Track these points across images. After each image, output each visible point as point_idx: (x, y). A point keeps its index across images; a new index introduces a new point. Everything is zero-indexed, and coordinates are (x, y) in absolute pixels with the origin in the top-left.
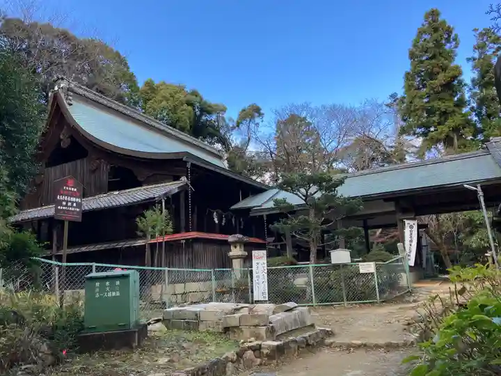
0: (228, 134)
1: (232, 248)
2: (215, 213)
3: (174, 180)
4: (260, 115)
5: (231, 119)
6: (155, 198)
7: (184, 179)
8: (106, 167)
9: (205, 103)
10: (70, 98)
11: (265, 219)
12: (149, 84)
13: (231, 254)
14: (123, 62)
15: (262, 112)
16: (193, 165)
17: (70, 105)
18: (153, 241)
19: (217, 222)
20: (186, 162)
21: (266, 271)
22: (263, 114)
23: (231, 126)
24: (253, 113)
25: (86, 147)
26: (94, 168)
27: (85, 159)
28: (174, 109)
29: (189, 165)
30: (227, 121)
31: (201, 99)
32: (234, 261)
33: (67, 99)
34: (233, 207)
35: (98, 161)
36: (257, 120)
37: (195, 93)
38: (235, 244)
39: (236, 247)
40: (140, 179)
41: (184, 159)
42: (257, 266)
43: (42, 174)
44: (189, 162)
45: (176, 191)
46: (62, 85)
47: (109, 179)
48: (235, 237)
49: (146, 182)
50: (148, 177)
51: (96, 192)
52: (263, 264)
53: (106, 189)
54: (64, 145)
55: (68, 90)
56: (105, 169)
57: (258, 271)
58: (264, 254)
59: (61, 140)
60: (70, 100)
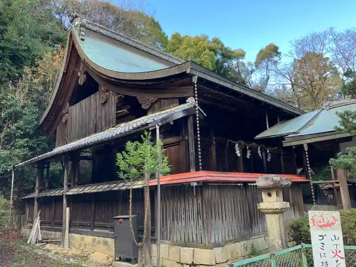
0: (248, 78)
1: (264, 196)
2: (237, 145)
3: (180, 104)
4: (278, 54)
5: (250, 64)
6: (147, 124)
7: (191, 102)
9: (226, 49)
10: (83, 33)
11: (306, 149)
12: (176, 37)
13: (262, 206)
14: (156, 25)
15: (279, 51)
17: (83, 40)
18: (153, 183)
19: (239, 155)
21: (342, 254)
22: (280, 53)
23: (250, 69)
24: (271, 53)
25: (98, 81)
26: (104, 101)
27: (97, 93)
28: (198, 54)
29: (195, 80)
30: (247, 65)
31: (223, 45)
32: (268, 217)
33: (80, 35)
34: (258, 136)
35: (107, 93)
36: (276, 58)
37: (216, 41)
38: (269, 190)
39: (270, 195)
40: (144, 107)
41: (188, 71)
42: (322, 241)
43: (67, 113)
44: (194, 75)
45: (181, 115)
46: (77, 23)
47: (117, 111)
48: (267, 179)
49: (151, 110)
50: (153, 104)
51: (106, 126)
52: (333, 238)
53: (114, 122)
54: (81, 82)
55: (81, 26)
56: (113, 100)
57: (324, 252)
58: (334, 218)
59: (78, 77)
60: (83, 36)
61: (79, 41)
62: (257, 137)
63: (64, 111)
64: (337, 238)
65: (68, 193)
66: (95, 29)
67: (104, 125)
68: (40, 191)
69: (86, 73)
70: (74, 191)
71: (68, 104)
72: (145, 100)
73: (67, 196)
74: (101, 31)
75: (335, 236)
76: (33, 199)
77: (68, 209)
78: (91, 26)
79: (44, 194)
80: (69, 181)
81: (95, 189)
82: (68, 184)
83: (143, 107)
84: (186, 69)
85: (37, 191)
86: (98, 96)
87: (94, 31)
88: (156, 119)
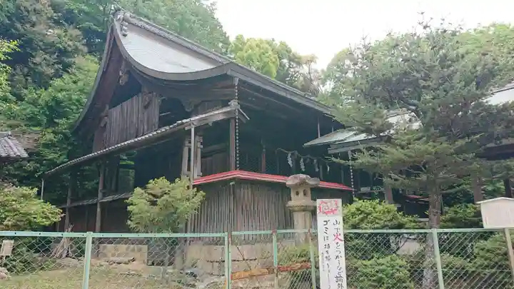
1: (293, 195)
2: (290, 155)
7: (234, 104)
8: (158, 100)
10: (125, 28)
13: (291, 203)
20: (232, 77)
21: (342, 237)
26: (146, 103)
27: (140, 94)
29: (236, 82)
32: (295, 214)
33: (122, 30)
34: (307, 144)
35: (150, 95)
38: (297, 188)
39: (297, 194)
40: (188, 109)
41: (229, 73)
42: (326, 226)
43: (106, 116)
44: (235, 77)
45: (221, 117)
46: (118, 16)
47: (160, 113)
48: (296, 178)
50: (196, 106)
51: (148, 130)
52: (335, 223)
53: (157, 125)
54: (122, 82)
55: (123, 20)
56: (157, 102)
57: (327, 235)
58: (337, 205)
59: (120, 77)
60: (125, 31)
61: (120, 36)
63: (103, 114)
64: (338, 223)
65: (103, 201)
66: (140, 24)
67: (146, 128)
68: (73, 201)
69: (128, 72)
70: (109, 198)
71: (107, 107)
72: (189, 102)
73: (102, 203)
74: (147, 26)
75: (336, 221)
78: (134, 21)
79: (76, 204)
80: (104, 187)
82: (103, 191)
83: (186, 110)
84: (227, 70)
85: (69, 201)
86: (140, 98)
87: (138, 26)
88: (192, 119)
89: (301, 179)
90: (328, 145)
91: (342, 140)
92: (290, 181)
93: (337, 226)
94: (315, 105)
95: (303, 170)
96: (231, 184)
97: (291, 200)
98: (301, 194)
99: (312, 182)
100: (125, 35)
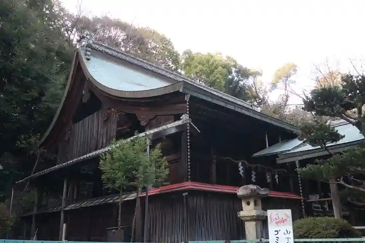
1: (244, 204)
3: (175, 120)
7: (185, 118)
8: (116, 115)
10: (89, 53)
11: (298, 166)
13: (242, 214)
16: (191, 97)
20: (184, 94)
25: (101, 99)
26: (106, 118)
27: (100, 112)
29: (187, 98)
32: (246, 223)
33: (86, 55)
34: (256, 155)
35: (109, 111)
38: (247, 198)
39: (248, 204)
41: (181, 90)
42: (277, 236)
43: (70, 130)
44: (186, 94)
45: (173, 131)
46: (83, 43)
47: (118, 127)
48: (246, 188)
49: (148, 126)
50: (150, 121)
52: (286, 233)
53: (115, 139)
54: (85, 100)
55: (87, 47)
56: (115, 117)
58: (287, 215)
59: (83, 95)
60: (89, 56)
61: (85, 60)
62: (254, 155)
63: (67, 129)
64: (289, 232)
65: (66, 209)
67: (104, 141)
68: (38, 209)
69: (90, 91)
70: (72, 207)
71: (71, 122)
72: (143, 117)
73: (65, 212)
75: (287, 231)
76: (31, 217)
77: (65, 225)
78: (97, 47)
81: (92, 203)
82: (66, 200)
83: (142, 124)
84: (179, 88)
86: (100, 114)
87: (100, 50)
88: (147, 133)
89: (252, 190)
90: (276, 156)
91: (289, 150)
92: (241, 192)
93: (287, 236)
94: (262, 117)
95: (254, 181)
96: (184, 194)
97: (242, 210)
98: (252, 204)
99: (263, 192)
100: (88, 59)
